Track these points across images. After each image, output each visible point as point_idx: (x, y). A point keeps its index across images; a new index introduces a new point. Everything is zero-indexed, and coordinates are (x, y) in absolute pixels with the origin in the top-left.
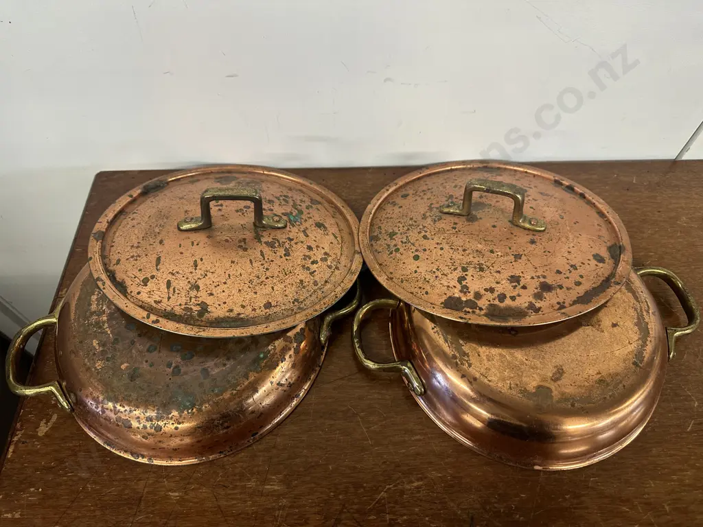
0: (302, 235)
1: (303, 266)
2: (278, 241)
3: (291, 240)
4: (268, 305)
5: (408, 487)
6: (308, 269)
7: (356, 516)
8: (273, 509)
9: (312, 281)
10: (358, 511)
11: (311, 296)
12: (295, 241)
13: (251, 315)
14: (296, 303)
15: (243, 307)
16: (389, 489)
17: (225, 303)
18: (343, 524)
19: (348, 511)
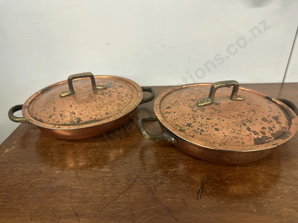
4: (107, 113)
5: (170, 170)
6: (121, 99)
7: (144, 180)
8: (103, 177)
10: (145, 178)
13: (101, 118)
14: (119, 111)
16: (161, 171)
17: (88, 116)
18: (137, 183)
19: (140, 178)
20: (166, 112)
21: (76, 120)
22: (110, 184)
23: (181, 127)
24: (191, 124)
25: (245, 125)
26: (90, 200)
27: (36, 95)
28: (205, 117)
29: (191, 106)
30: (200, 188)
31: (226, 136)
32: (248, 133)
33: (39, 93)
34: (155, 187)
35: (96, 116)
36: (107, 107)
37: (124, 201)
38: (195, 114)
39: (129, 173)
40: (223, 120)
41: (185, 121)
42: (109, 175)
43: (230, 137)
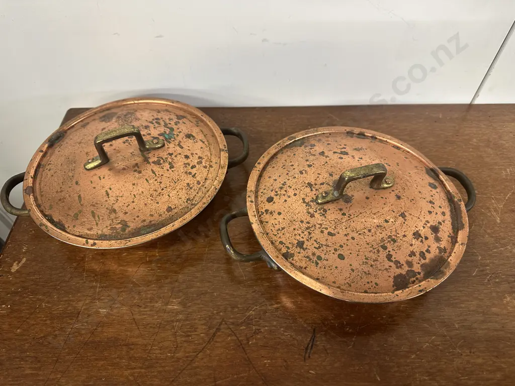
5: (270, 308)
6: (190, 173)
7: (231, 326)
8: (172, 321)
10: (233, 323)
16: (256, 309)
17: (138, 217)
18: (223, 332)
19: (226, 324)
20: (267, 211)
21: (120, 226)
22: (184, 334)
23: (288, 248)
24: (303, 243)
25: (385, 248)
26: (157, 363)
27: (41, 154)
28: (326, 229)
29: (307, 201)
30: (310, 341)
31: (353, 270)
32: (387, 264)
33: (44, 149)
34: (248, 340)
35: (152, 215)
36: (169, 195)
37: (205, 365)
38: (312, 221)
39: (210, 314)
40: (353, 238)
41: (295, 235)
42: (181, 316)
43: (359, 273)
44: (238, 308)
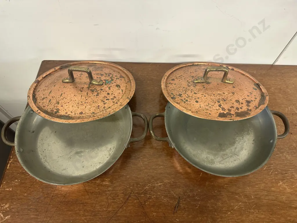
0: (108, 88)
1: (102, 100)
2: (96, 89)
3: (101, 90)
4: (81, 113)
5: (156, 185)
7: (136, 195)
9: (103, 107)
10: (137, 193)
11: (100, 112)
12: (103, 90)
13: (73, 116)
14: (93, 114)
15: (72, 112)
16: (149, 185)
18: (132, 197)
19: (134, 193)
22: (112, 198)
26: (99, 213)
30: (177, 203)
34: (145, 202)
37: (123, 215)
39: (125, 187)
42: (110, 188)
44: (140, 185)
